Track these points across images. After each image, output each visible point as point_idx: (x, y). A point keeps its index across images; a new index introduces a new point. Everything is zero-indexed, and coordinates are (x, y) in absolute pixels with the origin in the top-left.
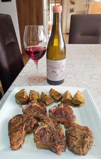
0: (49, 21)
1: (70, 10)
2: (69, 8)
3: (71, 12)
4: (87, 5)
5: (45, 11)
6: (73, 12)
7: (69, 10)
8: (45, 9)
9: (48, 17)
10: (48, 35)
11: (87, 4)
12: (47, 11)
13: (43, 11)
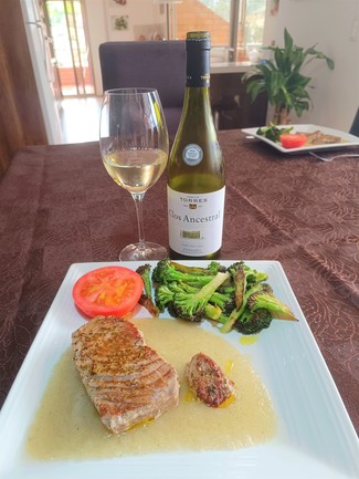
0: (53, 55)
1: (114, 21)
2: (112, 17)
3: (120, 29)
4: (164, 9)
5: (33, 27)
6: (125, 27)
7: (112, 24)
8: (32, 19)
9: (47, 45)
10: (56, 104)
11: (162, 6)
12: (38, 26)
13: (26, 26)
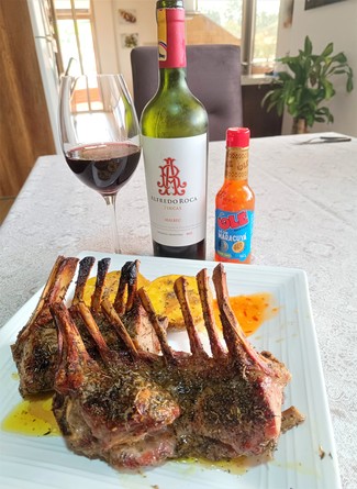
3: (129, 46)
6: (135, 44)
8: (41, 33)
12: (48, 41)
13: (36, 40)
